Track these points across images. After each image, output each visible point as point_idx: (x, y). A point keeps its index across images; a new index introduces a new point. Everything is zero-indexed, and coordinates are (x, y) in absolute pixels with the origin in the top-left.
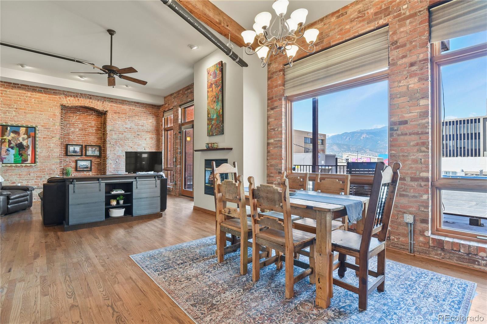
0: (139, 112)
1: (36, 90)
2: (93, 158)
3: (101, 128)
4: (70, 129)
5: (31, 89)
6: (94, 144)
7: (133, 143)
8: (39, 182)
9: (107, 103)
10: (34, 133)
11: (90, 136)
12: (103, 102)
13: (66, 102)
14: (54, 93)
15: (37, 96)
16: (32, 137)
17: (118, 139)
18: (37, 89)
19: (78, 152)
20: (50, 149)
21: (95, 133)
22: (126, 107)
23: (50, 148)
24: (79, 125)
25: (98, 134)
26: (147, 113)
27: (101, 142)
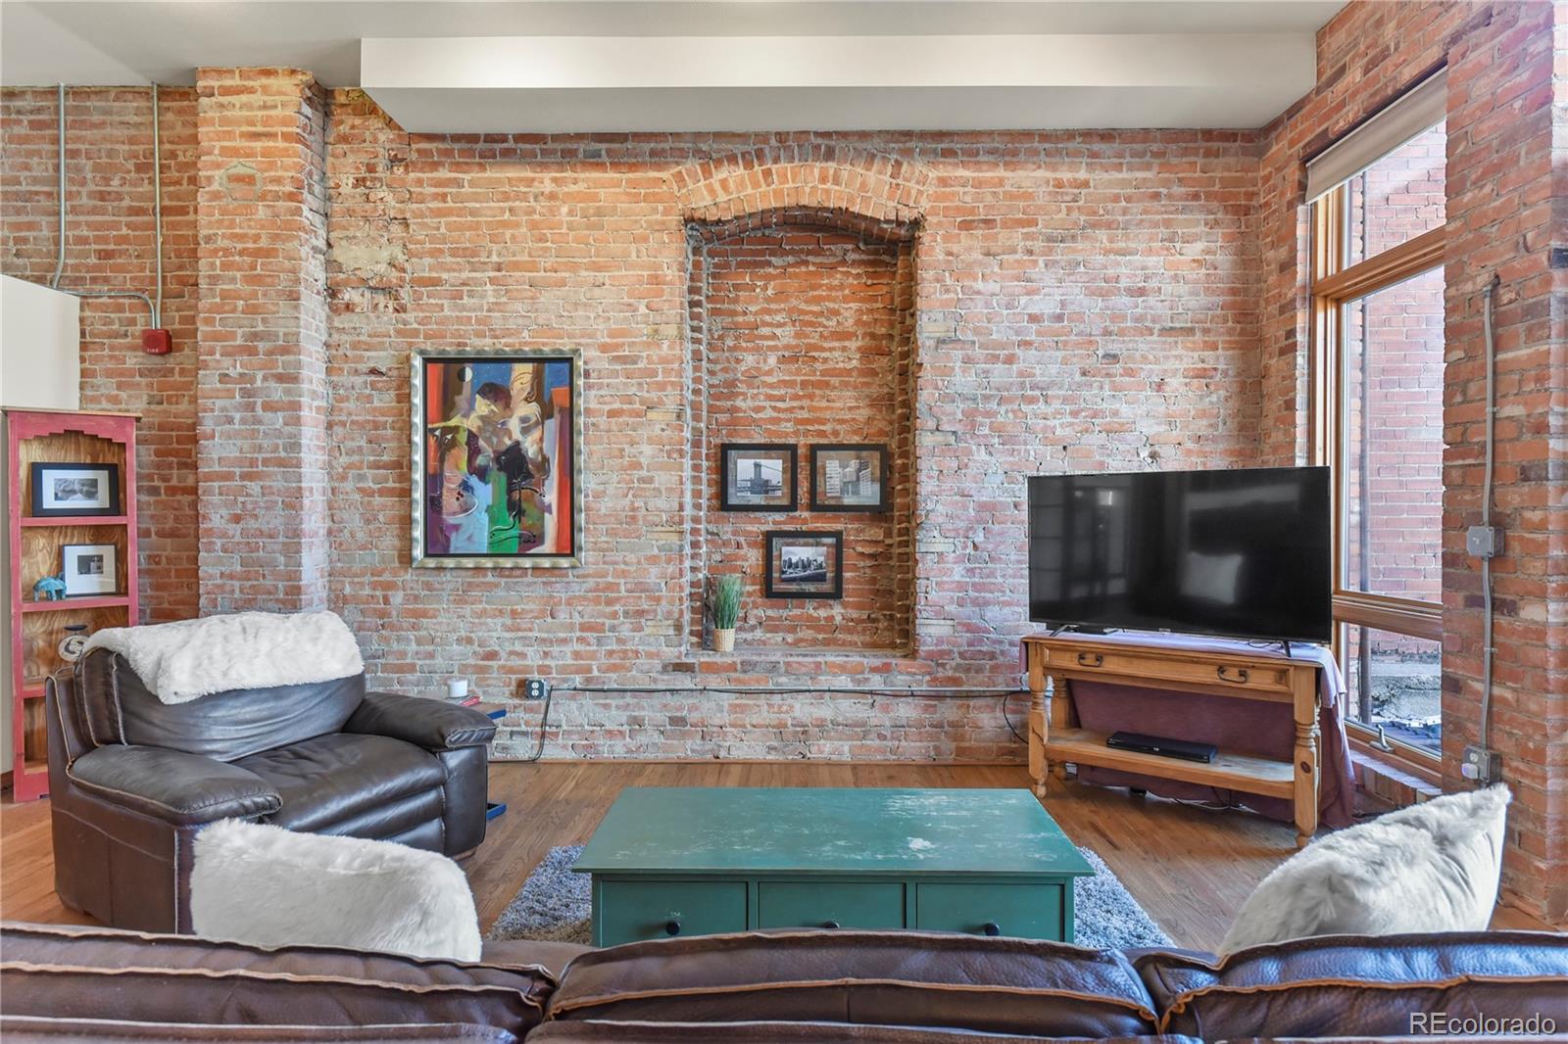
0: (1116, 199)
1: (572, 153)
2: (853, 520)
3: (891, 337)
4: (738, 361)
5: (554, 152)
6: (856, 439)
7: (1075, 414)
8: (593, 656)
9: (920, 167)
10: (568, 388)
11: (833, 394)
12: (898, 164)
13: (708, 201)
14: (653, 153)
15: (581, 187)
16: (561, 410)
17: (987, 398)
18: (582, 147)
19: (776, 488)
20: (637, 474)
21: (863, 373)
22: (1031, 178)
23: (638, 466)
24: (778, 331)
25: (874, 373)
26: (1170, 197)
27: (891, 423)
